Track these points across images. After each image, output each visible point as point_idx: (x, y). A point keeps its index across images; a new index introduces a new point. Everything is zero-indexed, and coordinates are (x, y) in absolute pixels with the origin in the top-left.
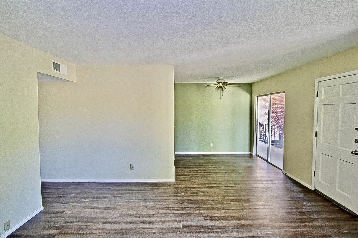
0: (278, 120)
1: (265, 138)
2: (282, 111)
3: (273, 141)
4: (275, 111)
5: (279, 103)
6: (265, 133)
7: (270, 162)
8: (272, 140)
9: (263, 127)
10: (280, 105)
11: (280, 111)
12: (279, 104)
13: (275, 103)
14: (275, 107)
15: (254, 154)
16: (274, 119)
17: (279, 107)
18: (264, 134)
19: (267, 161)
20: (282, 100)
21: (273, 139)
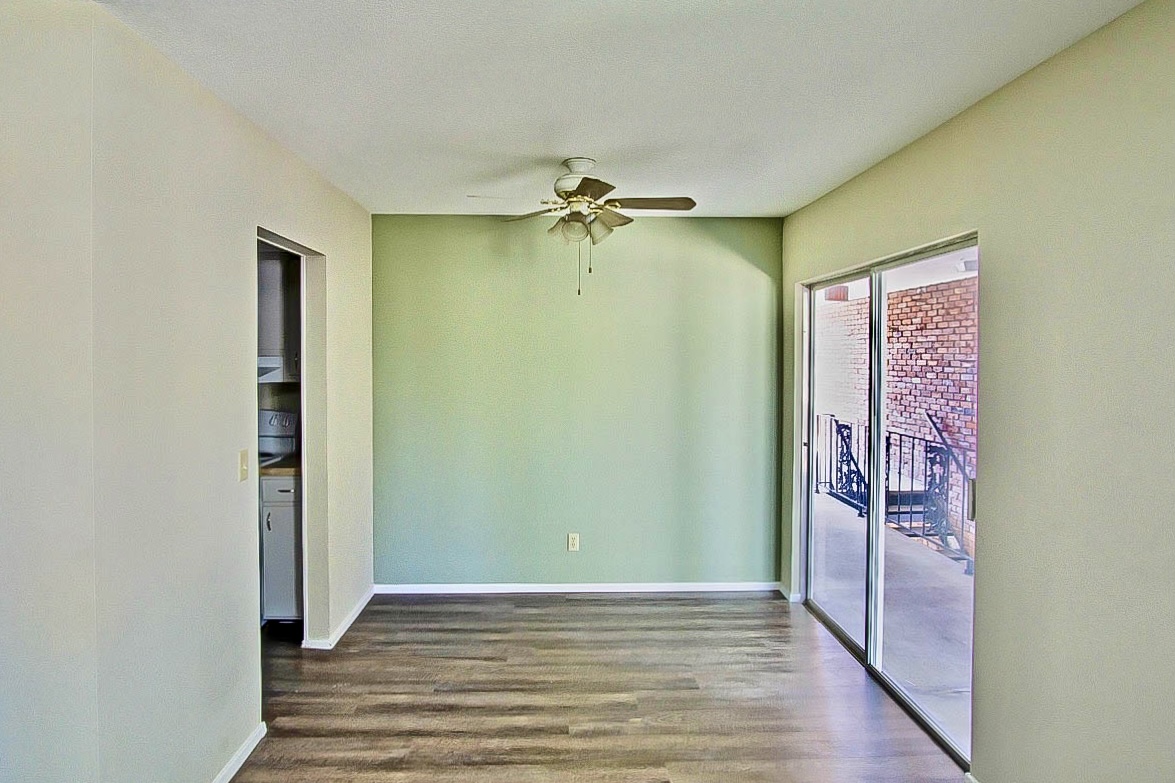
0: (912, 404)
1: (855, 486)
2: (930, 363)
3: (892, 498)
4: (900, 362)
5: (914, 327)
6: (856, 465)
7: (878, 667)
8: (887, 492)
9: (849, 437)
10: (919, 339)
11: (920, 362)
12: (914, 333)
13: (901, 328)
14: (899, 345)
15: (794, 597)
16: (896, 399)
17: (915, 346)
18: (853, 467)
19: (861, 656)
20: (930, 314)
21: (893, 488)
